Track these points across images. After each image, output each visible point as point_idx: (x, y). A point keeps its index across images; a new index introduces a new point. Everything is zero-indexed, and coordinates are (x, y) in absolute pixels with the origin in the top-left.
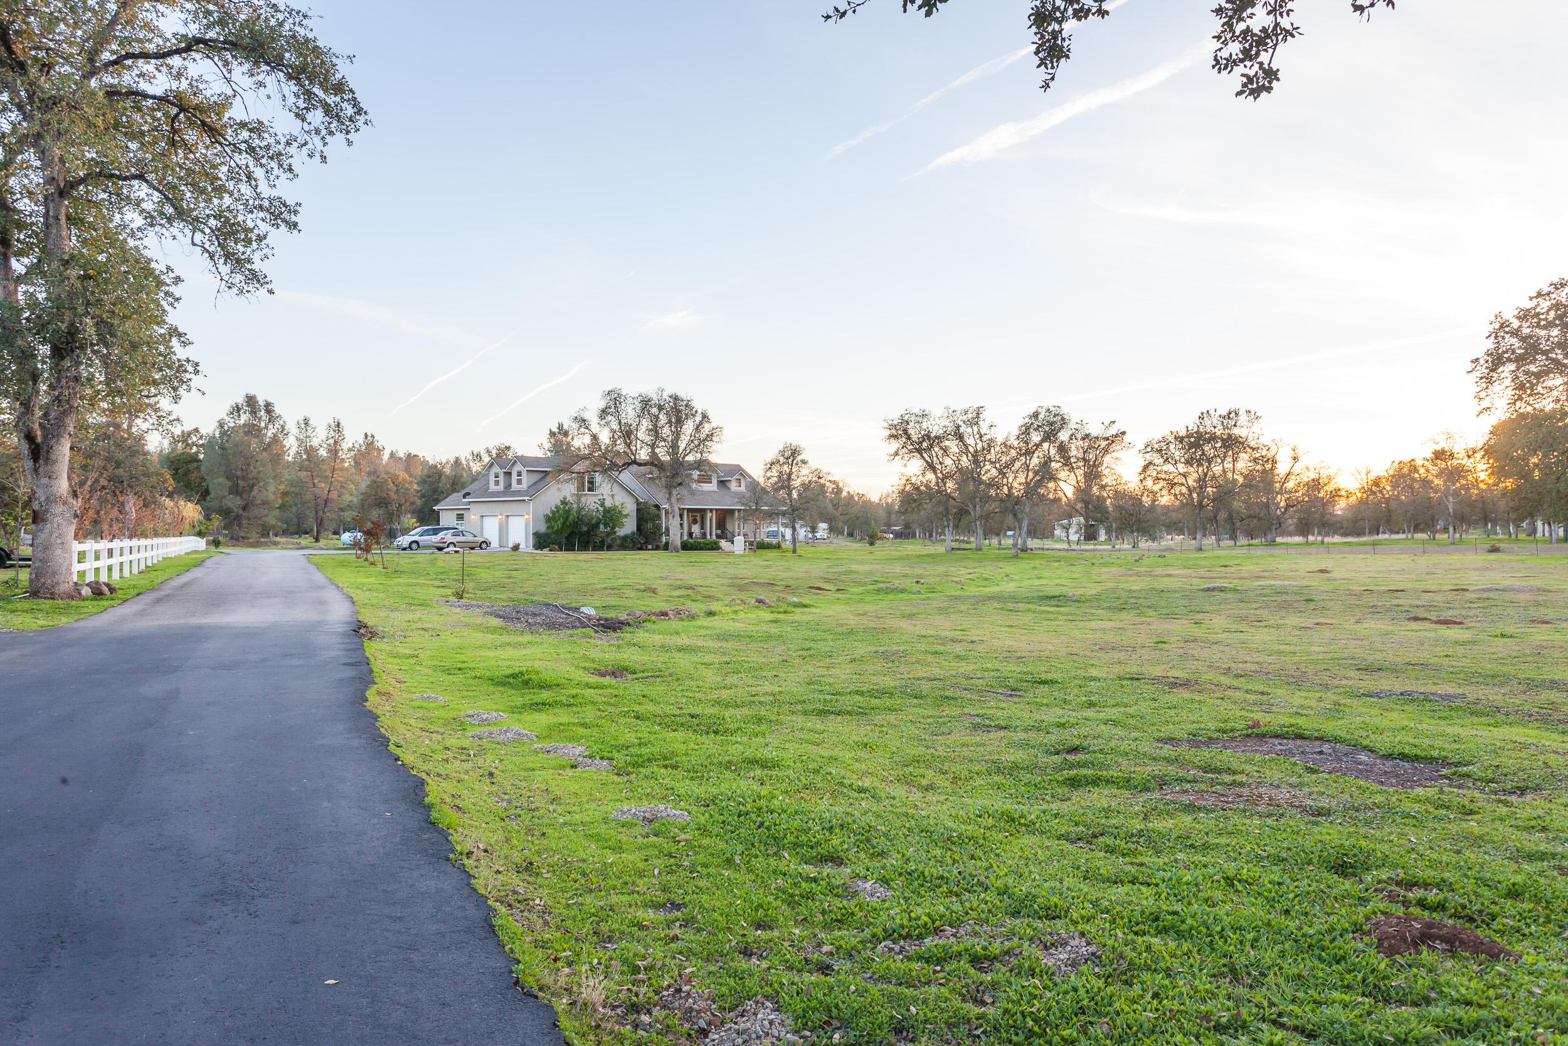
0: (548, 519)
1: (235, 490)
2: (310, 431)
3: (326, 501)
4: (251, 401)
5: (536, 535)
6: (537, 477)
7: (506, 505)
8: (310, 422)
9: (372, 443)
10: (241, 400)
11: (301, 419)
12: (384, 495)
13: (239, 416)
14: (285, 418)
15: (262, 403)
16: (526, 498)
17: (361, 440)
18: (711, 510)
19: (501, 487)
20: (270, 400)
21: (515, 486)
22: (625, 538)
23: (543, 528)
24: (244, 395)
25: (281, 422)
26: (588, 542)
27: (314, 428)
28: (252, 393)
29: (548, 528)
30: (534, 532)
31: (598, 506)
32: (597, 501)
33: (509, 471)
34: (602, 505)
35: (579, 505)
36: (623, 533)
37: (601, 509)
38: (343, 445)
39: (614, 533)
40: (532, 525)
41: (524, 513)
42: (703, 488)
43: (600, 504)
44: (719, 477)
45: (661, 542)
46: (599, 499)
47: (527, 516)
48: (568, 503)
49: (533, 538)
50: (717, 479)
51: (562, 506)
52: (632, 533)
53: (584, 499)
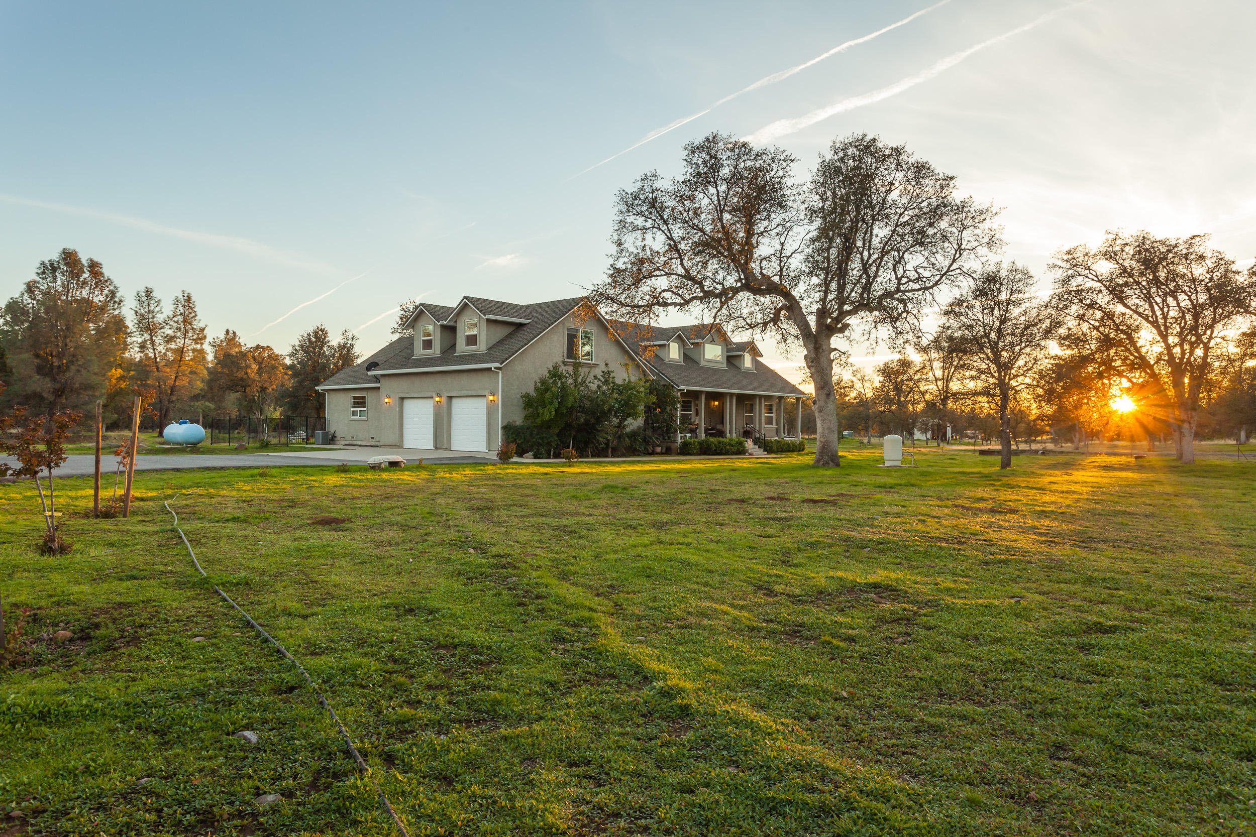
0: (528, 402)
1: (45, 369)
2: (152, 307)
3: (173, 389)
4: (70, 258)
5: (509, 430)
6: (502, 332)
7: (449, 379)
8: (154, 294)
9: (234, 339)
10: (54, 255)
11: (142, 290)
12: (240, 374)
13: (55, 278)
14: (117, 281)
15: (85, 262)
16: (492, 365)
17: (222, 337)
18: (731, 395)
19: (436, 350)
20: (96, 259)
21: (462, 347)
22: (633, 435)
23: (518, 420)
24: (60, 250)
25: (111, 288)
26: (587, 443)
27: (159, 302)
28: (71, 246)
29: (526, 418)
30: (505, 424)
31: (600, 383)
32: (599, 374)
33: (452, 324)
34: (606, 382)
35: (576, 381)
36: (632, 428)
37: (605, 388)
38: (194, 323)
39: (624, 427)
40: (502, 413)
41: (486, 393)
42: (711, 365)
43: (603, 380)
44: (728, 350)
45: (675, 442)
46: (603, 372)
47: (491, 398)
48: (560, 377)
49: (503, 435)
50: (726, 354)
51: (551, 381)
52: (639, 427)
53: (583, 371)
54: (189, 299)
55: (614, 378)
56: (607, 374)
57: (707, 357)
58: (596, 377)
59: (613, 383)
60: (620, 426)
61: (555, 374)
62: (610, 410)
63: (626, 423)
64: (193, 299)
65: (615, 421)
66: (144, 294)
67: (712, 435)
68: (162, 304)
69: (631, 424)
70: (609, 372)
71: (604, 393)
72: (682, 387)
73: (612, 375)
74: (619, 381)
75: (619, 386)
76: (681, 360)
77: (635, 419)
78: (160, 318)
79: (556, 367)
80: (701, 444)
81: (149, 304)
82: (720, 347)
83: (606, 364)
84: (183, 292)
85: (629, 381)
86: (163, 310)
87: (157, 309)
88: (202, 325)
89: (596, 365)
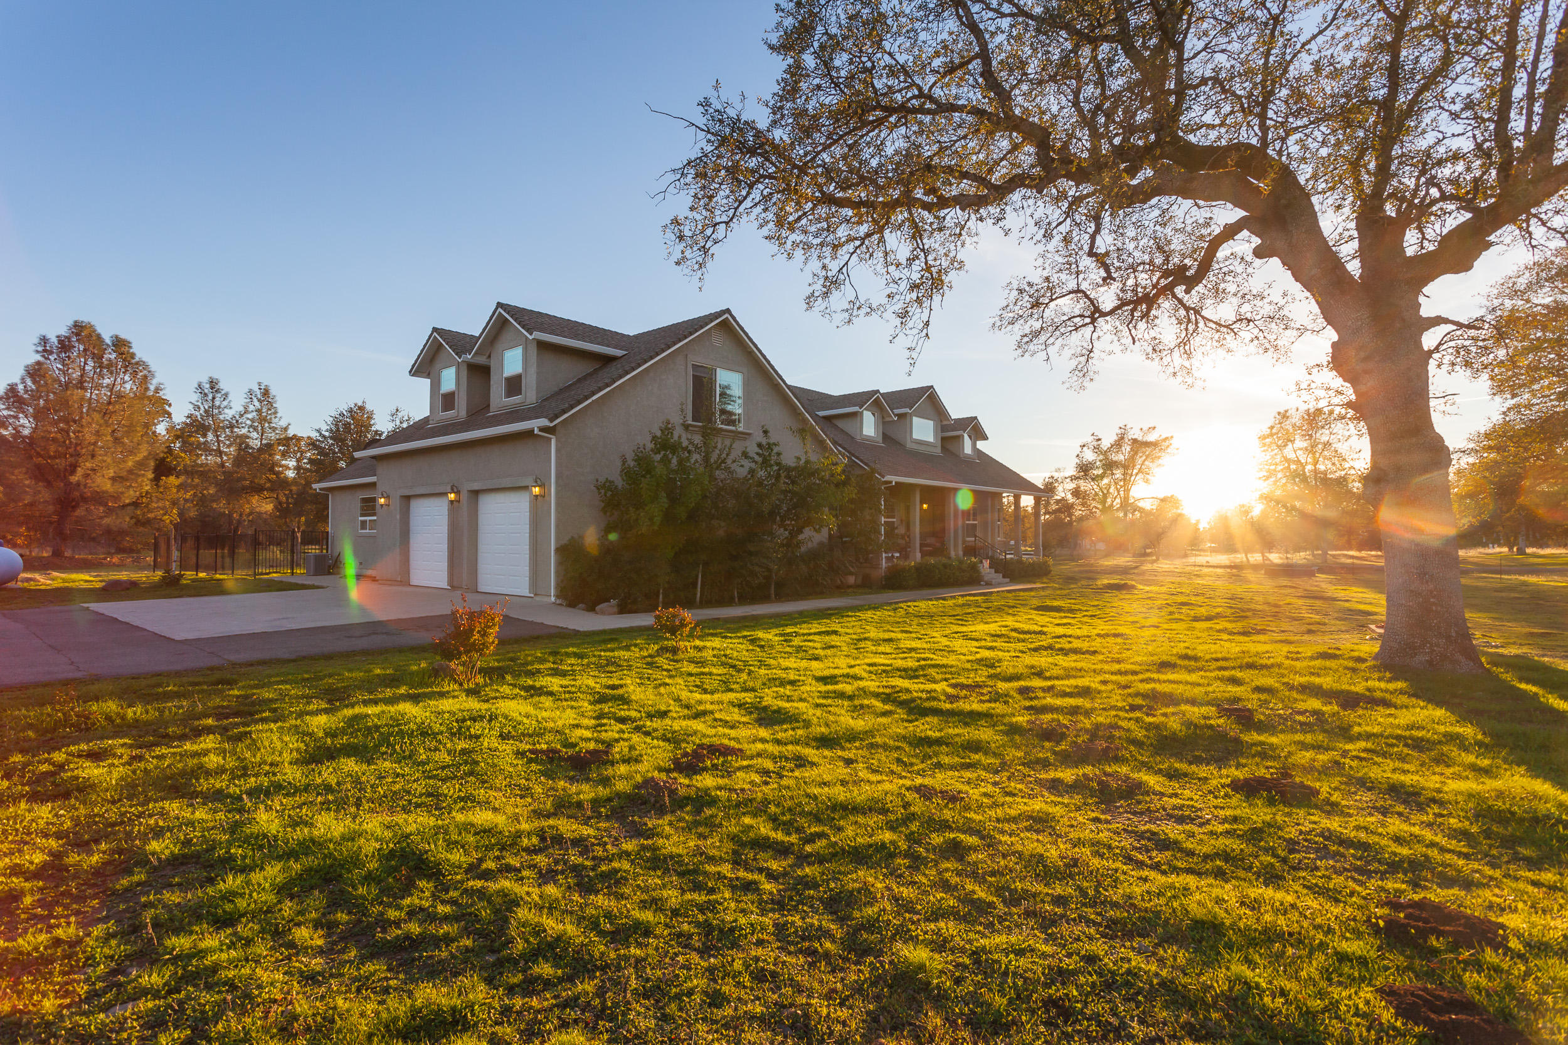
0: (610, 498)
6: (570, 371)
7: (473, 457)
16: (535, 424)
18: (956, 491)
19: (460, 411)
21: (499, 399)
22: (813, 559)
23: (590, 535)
27: (226, 395)
29: (612, 528)
30: (565, 541)
31: (753, 465)
32: (753, 449)
33: (481, 360)
34: (766, 463)
35: (706, 459)
36: (810, 545)
37: (762, 473)
38: (274, 420)
39: (798, 545)
40: (558, 520)
41: (528, 481)
42: (921, 448)
43: (759, 459)
44: (944, 428)
45: (877, 566)
46: (760, 445)
47: (536, 490)
48: (674, 448)
49: (559, 564)
50: (940, 435)
51: (658, 457)
52: (821, 544)
53: (720, 442)
54: (266, 392)
55: (779, 454)
56: (767, 449)
57: (914, 436)
58: (745, 455)
59: (778, 464)
60: (791, 543)
61: (665, 443)
62: (772, 514)
63: (801, 537)
64: (273, 392)
65: (782, 534)
66: (208, 386)
67: (930, 554)
68: (230, 397)
69: (810, 539)
70: (770, 446)
71: (760, 484)
72: (888, 478)
73: (776, 449)
74: (789, 459)
75: (788, 469)
76: (880, 439)
77: (818, 531)
78: (228, 414)
79: (667, 429)
80: (918, 569)
81: (214, 398)
82: (931, 423)
83: (766, 432)
84: (259, 384)
85: (807, 462)
86: (232, 404)
87: (225, 403)
88: (283, 423)
89: (746, 436)
